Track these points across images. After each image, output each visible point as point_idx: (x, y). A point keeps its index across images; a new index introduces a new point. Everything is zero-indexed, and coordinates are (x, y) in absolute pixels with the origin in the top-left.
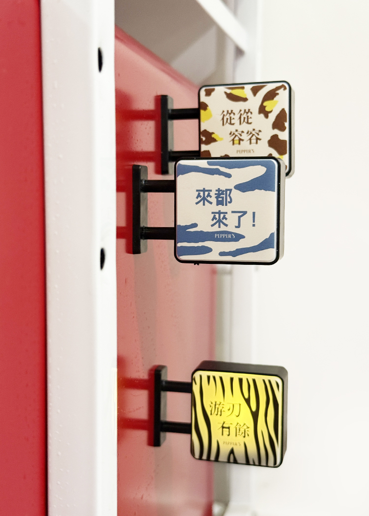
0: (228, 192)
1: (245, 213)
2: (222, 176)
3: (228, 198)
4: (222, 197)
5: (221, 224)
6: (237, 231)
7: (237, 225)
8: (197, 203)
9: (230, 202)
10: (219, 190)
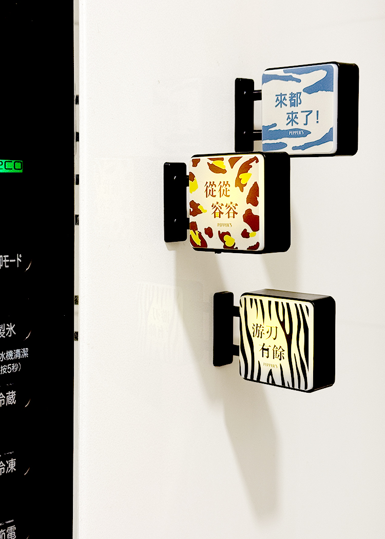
0: (299, 95)
1: (311, 112)
2: (294, 82)
3: (299, 99)
4: (295, 99)
5: (293, 122)
6: (305, 128)
7: (305, 123)
8: (276, 106)
9: (300, 104)
10: (292, 94)
